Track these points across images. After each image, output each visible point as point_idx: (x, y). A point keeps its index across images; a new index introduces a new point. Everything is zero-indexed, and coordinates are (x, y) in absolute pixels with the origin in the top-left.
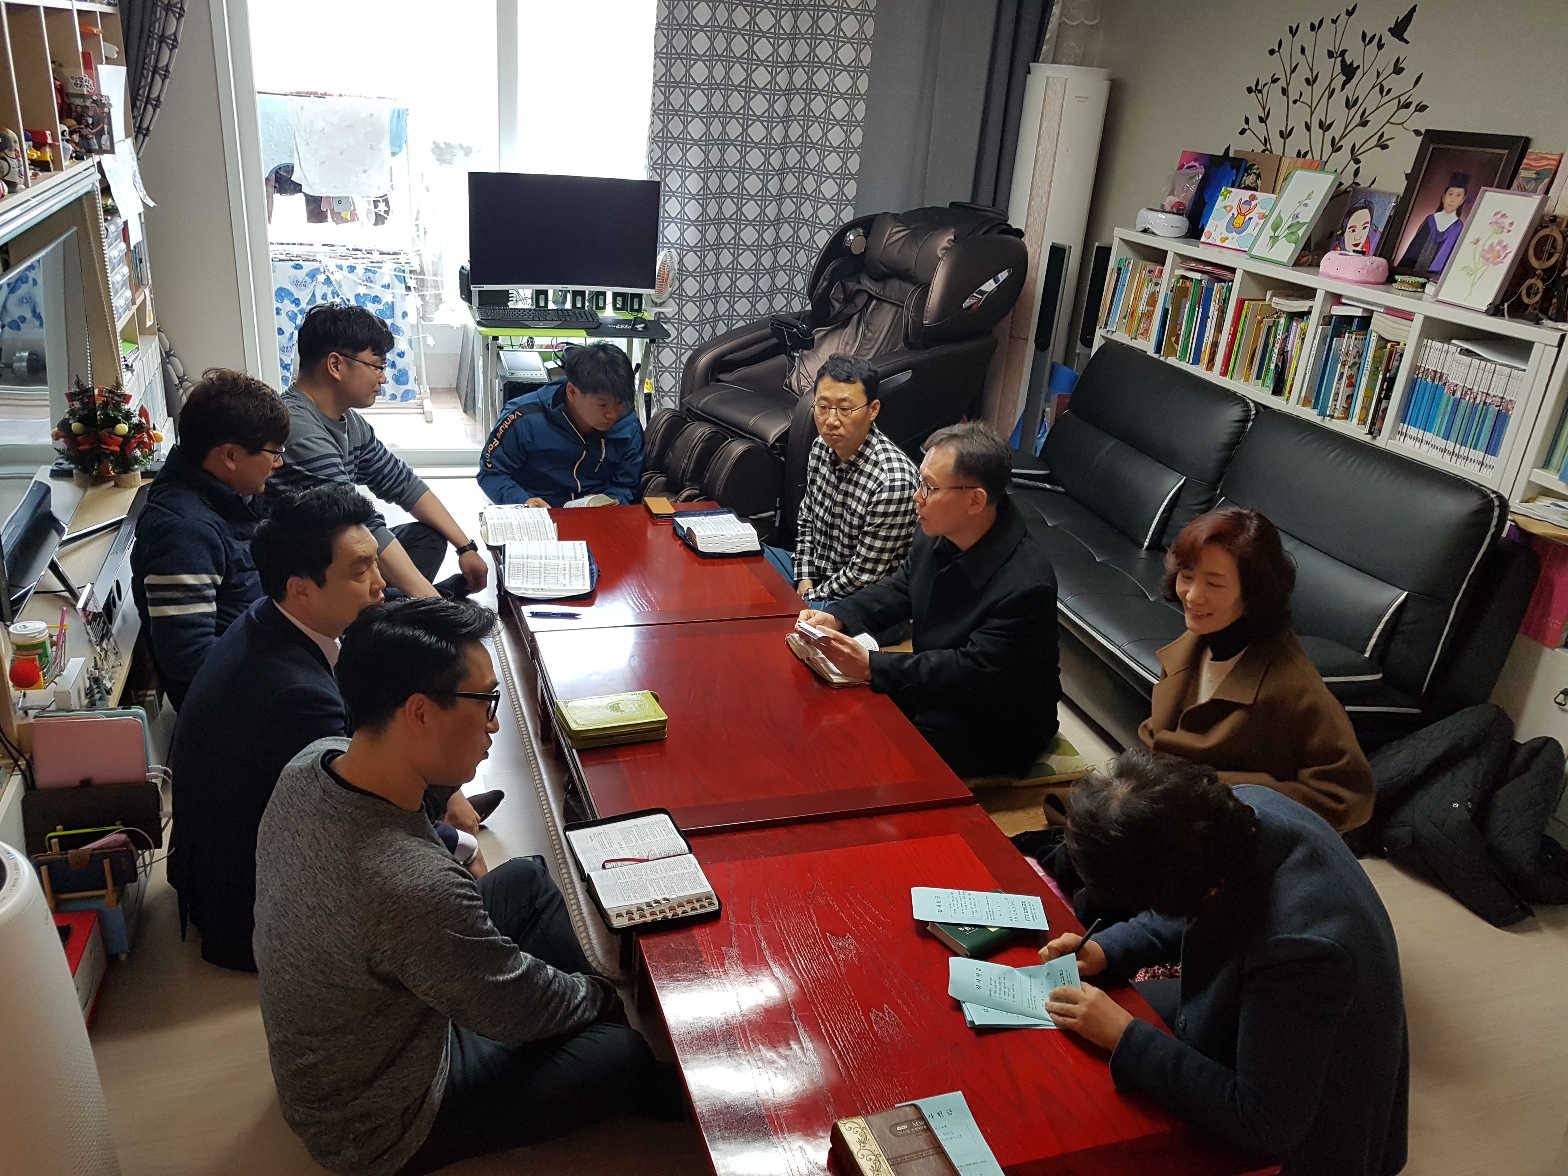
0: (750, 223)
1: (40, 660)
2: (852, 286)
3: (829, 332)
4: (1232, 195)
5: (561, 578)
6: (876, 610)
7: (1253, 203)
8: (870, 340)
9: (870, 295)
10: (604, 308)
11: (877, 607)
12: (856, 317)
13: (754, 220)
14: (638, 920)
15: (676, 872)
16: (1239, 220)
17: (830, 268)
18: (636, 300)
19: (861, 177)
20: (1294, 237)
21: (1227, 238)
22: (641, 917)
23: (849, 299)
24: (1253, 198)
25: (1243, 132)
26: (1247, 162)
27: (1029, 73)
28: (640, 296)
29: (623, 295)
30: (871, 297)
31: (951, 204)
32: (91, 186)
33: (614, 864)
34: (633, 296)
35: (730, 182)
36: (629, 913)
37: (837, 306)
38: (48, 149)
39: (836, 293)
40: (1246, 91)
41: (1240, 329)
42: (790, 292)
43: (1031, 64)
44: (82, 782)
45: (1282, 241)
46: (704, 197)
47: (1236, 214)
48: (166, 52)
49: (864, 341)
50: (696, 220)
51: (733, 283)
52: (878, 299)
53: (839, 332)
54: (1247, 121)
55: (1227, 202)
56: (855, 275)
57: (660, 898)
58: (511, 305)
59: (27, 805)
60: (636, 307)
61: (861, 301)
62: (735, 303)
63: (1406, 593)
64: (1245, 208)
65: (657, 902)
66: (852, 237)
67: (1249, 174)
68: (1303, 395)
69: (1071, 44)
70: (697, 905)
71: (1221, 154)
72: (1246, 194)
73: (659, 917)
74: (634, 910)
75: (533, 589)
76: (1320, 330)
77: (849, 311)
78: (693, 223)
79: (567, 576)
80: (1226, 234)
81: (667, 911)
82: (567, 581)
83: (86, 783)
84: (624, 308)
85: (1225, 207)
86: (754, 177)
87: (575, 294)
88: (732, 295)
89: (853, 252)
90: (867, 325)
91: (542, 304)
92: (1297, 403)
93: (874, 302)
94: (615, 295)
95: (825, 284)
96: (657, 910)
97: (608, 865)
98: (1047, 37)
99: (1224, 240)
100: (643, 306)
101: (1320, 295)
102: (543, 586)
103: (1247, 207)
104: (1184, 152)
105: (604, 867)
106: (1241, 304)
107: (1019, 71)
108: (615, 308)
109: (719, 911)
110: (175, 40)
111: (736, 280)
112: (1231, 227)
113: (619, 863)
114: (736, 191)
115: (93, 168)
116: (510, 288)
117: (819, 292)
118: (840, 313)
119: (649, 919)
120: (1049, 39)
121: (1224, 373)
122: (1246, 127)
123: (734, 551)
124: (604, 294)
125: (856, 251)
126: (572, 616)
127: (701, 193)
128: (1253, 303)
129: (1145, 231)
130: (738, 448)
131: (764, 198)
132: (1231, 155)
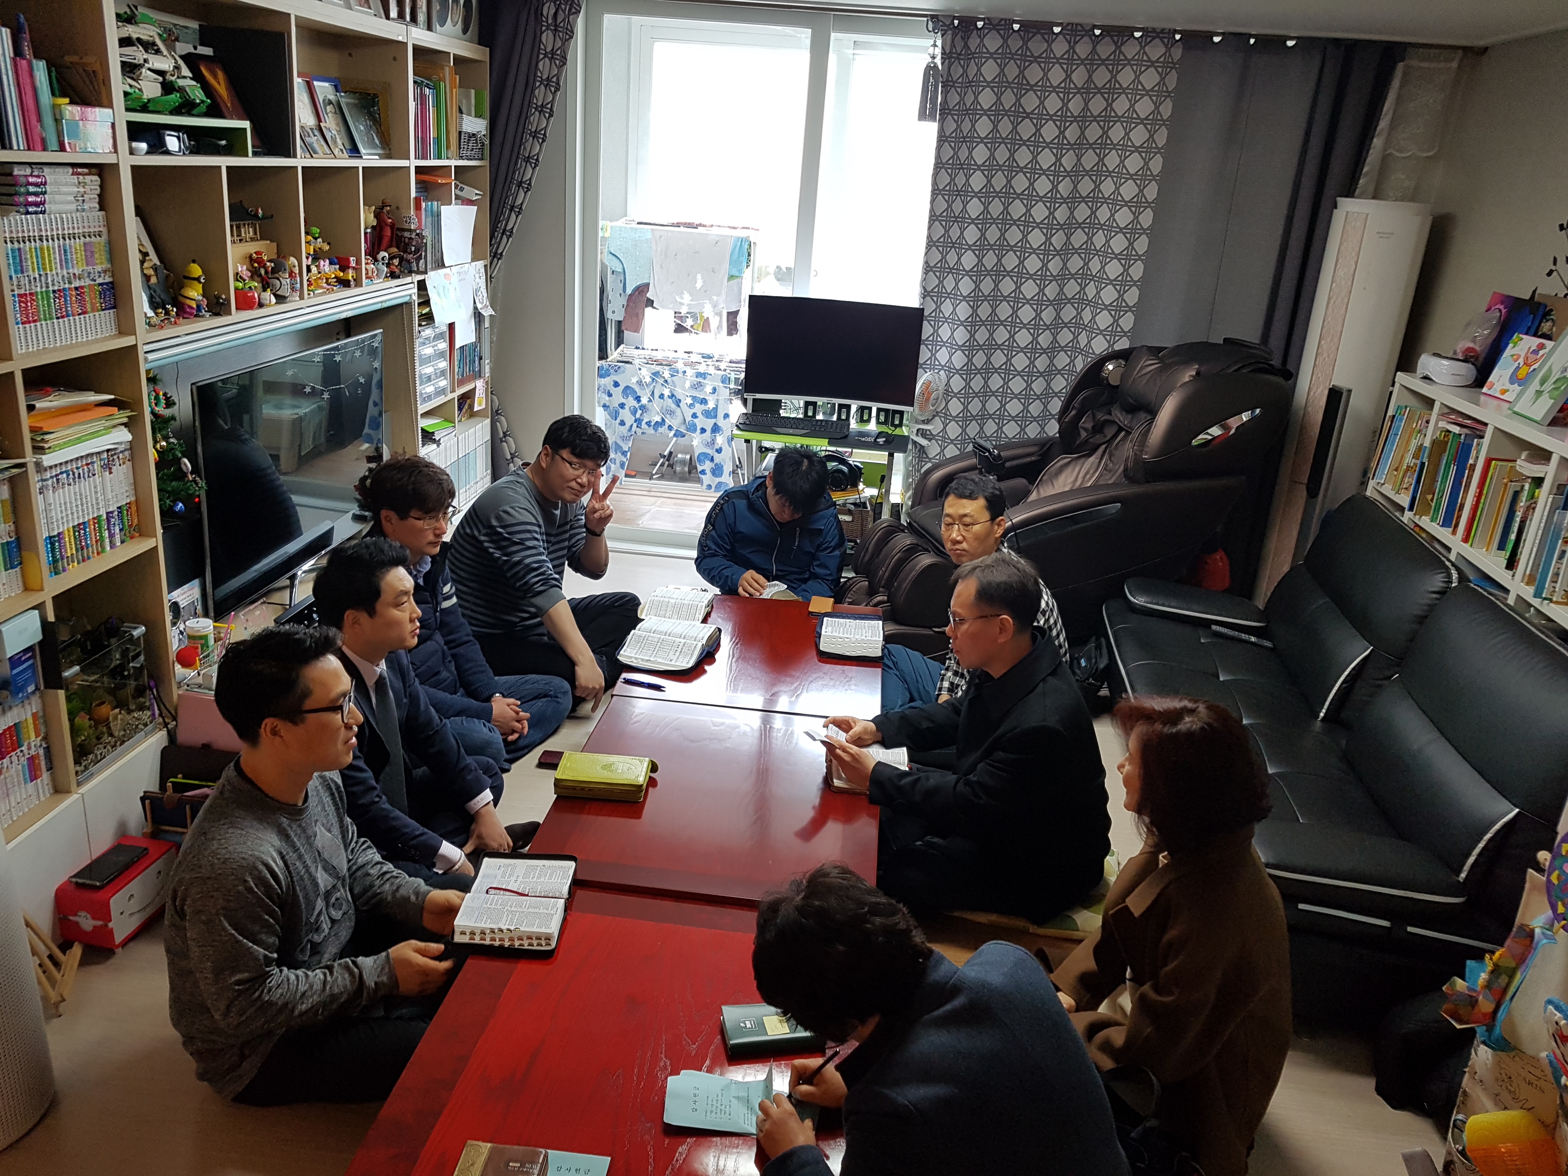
0: (1022, 350)
1: (202, 649)
2: (1101, 416)
3: (1074, 460)
4: (1522, 342)
5: (672, 653)
6: (925, 727)
7: (1541, 353)
8: (1110, 471)
9: (1120, 427)
10: (869, 421)
11: (925, 724)
12: (1104, 446)
13: (1026, 347)
14: (477, 940)
15: (537, 910)
16: (1522, 373)
17: (1080, 397)
18: (897, 416)
19: (1139, 310)
20: (1556, 393)
21: (1508, 391)
22: (481, 939)
23: (1098, 428)
24: (1541, 347)
25: (1550, 274)
26: (1546, 307)
27: (1336, 208)
28: (901, 413)
29: (887, 411)
30: (1121, 429)
31: (1225, 339)
32: (408, 298)
33: (498, 891)
34: (895, 412)
35: (1004, 311)
36: (473, 933)
37: (1084, 434)
38: (350, 271)
39: (1086, 423)
40: (1558, 228)
41: (1485, 492)
42: (1043, 419)
43: (1338, 199)
44: (203, 745)
45: (1546, 396)
46: (973, 323)
47: (1522, 364)
48: (522, 193)
49: (1105, 472)
50: (963, 345)
51: (1003, 406)
52: (1127, 431)
53: (1083, 459)
54: (1555, 263)
55: (1516, 351)
56: (1107, 405)
57: (504, 927)
58: (783, 413)
59: (165, 753)
60: (897, 422)
61: (1109, 432)
62: (1003, 425)
63: (1517, 810)
64: (1532, 357)
65: (501, 930)
66: (1111, 367)
67: (1547, 321)
68: (1528, 572)
69: (1399, 178)
70: (535, 942)
71: (1527, 298)
72: (1536, 341)
73: (497, 943)
74: (478, 932)
75: (642, 660)
76: (1550, 500)
77: (1098, 439)
78: (960, 348)
79: (678, 653)
80: (1508, 386)
81: (507, 940)
82: (675, 658)
83: (206, 747)
84: (885, 423)
85: (1512, 356)
86: (1027, 306)
87: (841, 406)
88: (1001, 417)
89: (1112, 383)
90: (1111, 456)
91: (810, 414)
92: (1522, 581)
93: (1123, 433)
94: (879, 410)
95: (1074, 412)
96: (497, 937)
97: (492, 891)
98: (1365, 170)
99: (1504, 392)
100: (904, 422)
101: (1555, 459)
102: (651, 659)
103: (1534, 357)
104: (1495, 293)
105: (487, 892)
106: (1488, 462)
107: (1325, 204)
108: (878, 422)
109: (552, 951)
110: (530, 184)
111: (1006, 404)
112: (1514, 379)
113: (502, 892)
114: (1010, 319)
115: (412, 285)
116: (784, 398)
117: (1067, 420)
118: (1086, 441)
119: (488, 942)
120: (1368, 173)
121: (1466, 540)
122: (1554, 268)
123: (854, 654)
124: (870, 409)
125: (1115, 381)
126: (658, 688)
127: (970, 320)
128: (1500, 463)
129: (1426, 378)
130: (926, 560)
131: (1036, 327)
132: (1536, 299)
